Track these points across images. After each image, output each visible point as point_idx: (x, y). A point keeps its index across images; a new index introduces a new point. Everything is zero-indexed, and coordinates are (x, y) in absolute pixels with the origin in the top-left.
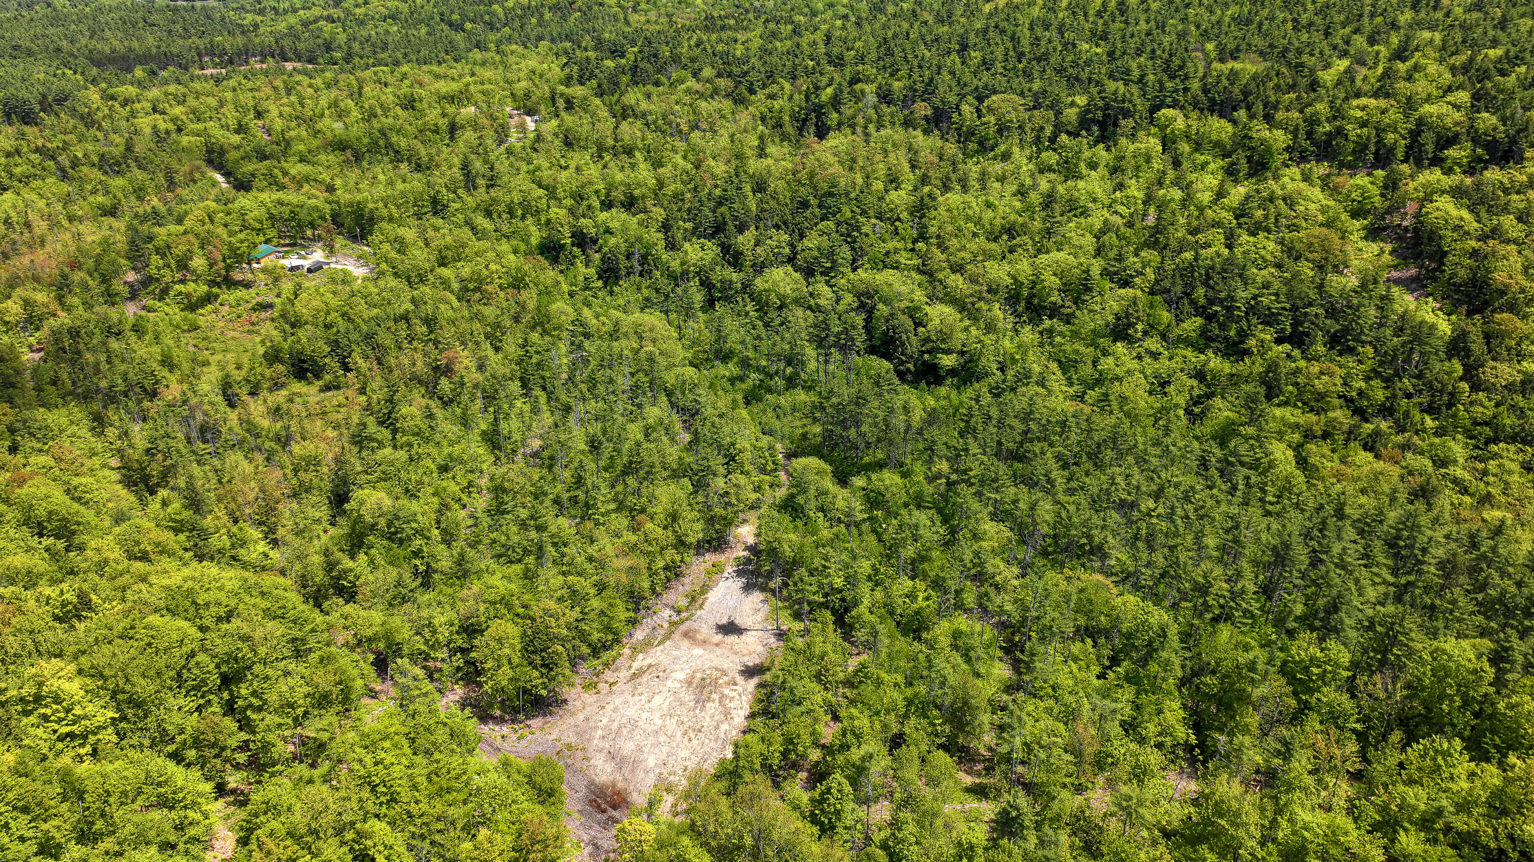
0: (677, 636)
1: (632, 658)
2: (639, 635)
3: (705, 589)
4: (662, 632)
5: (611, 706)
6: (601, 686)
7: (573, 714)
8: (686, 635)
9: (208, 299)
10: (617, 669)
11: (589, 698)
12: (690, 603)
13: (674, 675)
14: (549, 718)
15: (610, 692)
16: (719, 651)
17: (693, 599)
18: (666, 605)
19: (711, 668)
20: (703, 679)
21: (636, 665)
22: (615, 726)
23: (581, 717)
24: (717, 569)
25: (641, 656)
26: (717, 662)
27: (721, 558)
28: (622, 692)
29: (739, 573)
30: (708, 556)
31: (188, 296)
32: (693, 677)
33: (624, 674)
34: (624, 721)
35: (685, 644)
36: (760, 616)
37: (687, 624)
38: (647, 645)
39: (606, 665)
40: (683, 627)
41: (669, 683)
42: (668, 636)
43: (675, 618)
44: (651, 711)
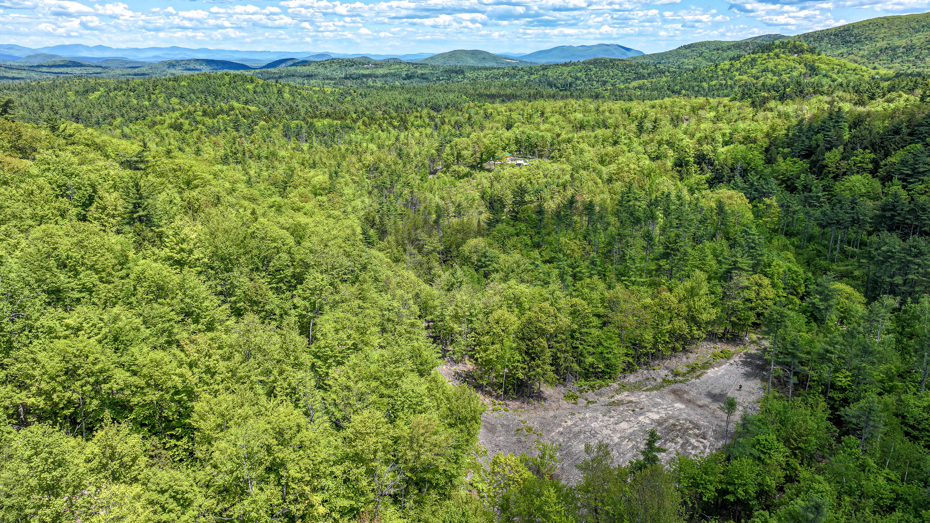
0: (665, 390)
1: (618, 392)
2: (631, 378)
3: (707, 366)
4: (653, 383)
5: (581, 416)
6: (580, 400)
7: (546, 409)
8: (674, 392)
9: (467, 175)
10: (600, 395)
11: (566, 404)
12: (689, 372)
13: (649, 414)
14: (525, 405)
15: (586, 407)
16: (699, 411)
17: (693, 369)
18: (667, 368)
19: (686, 420)
20: (674, 425)
21: (618, 397)
22: (577, 429)
23: (552, 413)
24: (727, 356)
25: (626, 393)
26: (695, 418)
27: (731, 349)
28: (596, 410)
29: (745, 363)
30: (719, 345)
31: (458, 172)
32: (666, 420)
33: (604, 399)
34: (586, 429)
35: (672, 397)
36: (753, 398)
37: (680, 385)
38: (636, 387)
39: (592, 387)
40: (674, 386)
41: (641, 418)
42: (657, 388)
43: (670, 378)
44: (614, 431)
